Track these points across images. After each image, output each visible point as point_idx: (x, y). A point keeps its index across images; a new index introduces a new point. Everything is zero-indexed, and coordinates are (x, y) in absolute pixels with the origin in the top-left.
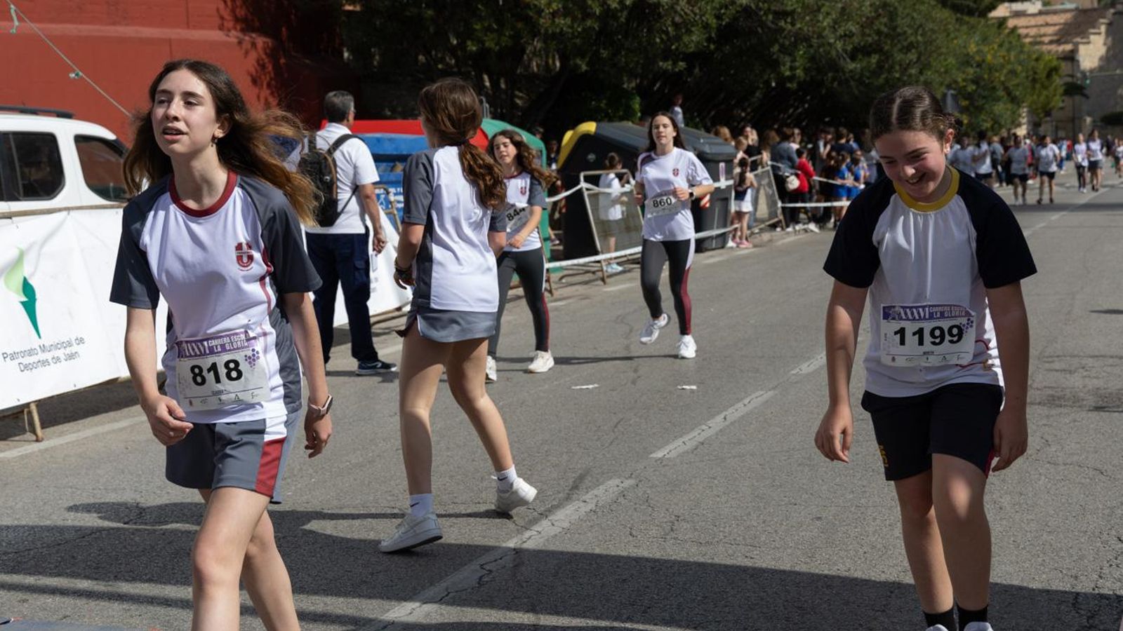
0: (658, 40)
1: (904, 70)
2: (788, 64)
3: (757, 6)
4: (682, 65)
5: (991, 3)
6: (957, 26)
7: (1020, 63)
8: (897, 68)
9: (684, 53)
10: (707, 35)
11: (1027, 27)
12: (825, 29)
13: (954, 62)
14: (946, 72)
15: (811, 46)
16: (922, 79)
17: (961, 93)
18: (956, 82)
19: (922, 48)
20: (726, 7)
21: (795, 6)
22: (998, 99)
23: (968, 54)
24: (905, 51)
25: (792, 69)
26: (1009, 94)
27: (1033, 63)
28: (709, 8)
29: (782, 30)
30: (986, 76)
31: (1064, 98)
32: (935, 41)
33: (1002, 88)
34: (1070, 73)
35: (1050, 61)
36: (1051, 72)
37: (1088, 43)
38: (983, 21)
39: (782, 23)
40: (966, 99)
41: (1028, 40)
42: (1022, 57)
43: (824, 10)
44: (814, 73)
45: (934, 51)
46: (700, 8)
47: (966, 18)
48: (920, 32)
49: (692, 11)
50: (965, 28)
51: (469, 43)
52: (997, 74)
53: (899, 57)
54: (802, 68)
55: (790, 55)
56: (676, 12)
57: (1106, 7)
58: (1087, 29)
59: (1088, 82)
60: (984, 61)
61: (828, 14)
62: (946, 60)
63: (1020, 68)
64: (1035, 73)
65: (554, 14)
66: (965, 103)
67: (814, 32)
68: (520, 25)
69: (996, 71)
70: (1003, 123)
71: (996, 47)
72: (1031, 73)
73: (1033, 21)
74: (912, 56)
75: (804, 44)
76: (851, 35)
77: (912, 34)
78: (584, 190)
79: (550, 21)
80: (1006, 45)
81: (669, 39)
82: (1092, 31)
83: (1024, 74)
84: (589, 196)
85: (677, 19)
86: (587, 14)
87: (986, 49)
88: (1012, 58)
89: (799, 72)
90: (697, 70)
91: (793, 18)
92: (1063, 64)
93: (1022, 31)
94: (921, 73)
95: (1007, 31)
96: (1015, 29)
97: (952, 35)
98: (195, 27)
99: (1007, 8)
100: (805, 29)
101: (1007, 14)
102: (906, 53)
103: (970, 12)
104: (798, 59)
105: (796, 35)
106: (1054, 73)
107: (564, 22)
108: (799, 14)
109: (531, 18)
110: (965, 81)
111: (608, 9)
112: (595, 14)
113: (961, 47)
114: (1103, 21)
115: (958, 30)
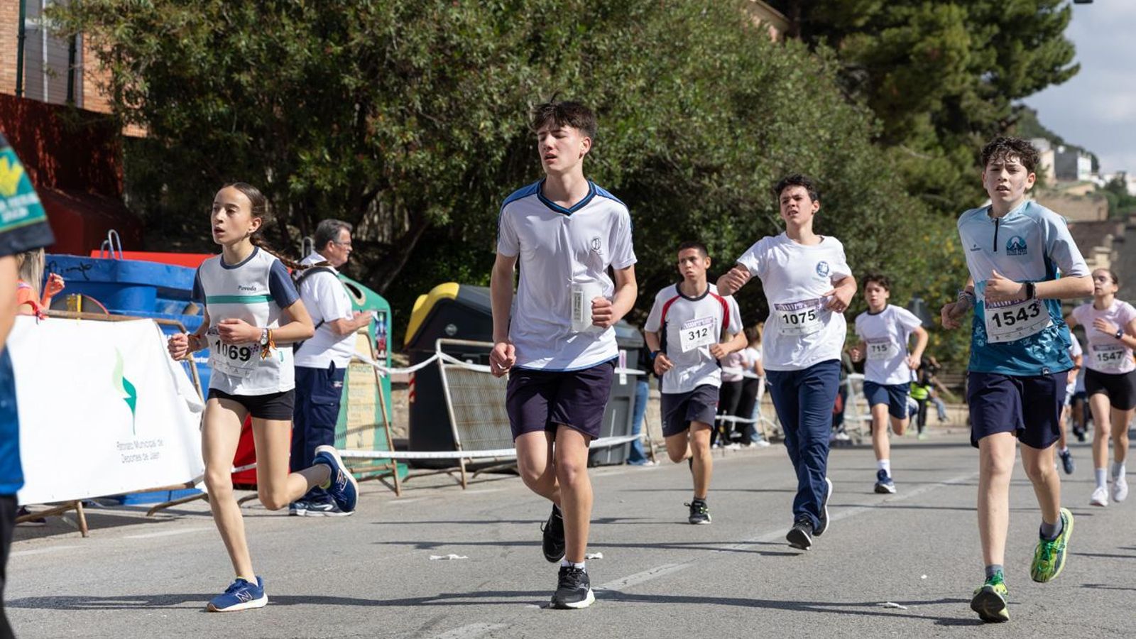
1: (860, 261)
3: (673, 157)
6: (929, 222)
12: (760, 192)
13: (924, 262)
14: (913, 272)
17: (933, 307)
18: (927, 292)
19: (883, 234)
20: (635, 151)
23: (943, 256)
24: (861, 236)
28: (613, 148)
29: (703, 190)
32: (901, 226)
39: (706, 181)
43: (759, 167)
45: (900, 241)
47: (939, 216)
48: (882, 213)
50: (938, 225)
51: (293, 179)
54: (730, 247)
55: (715, 231)
57: (1116, 222)
62: (914, 256)
65: (407, 146)
67: (746, 196)
74: (873, 244)
77: (871, 215)
78: (441, 362)
79: (403, 155)
82: (1098, 249)
84: (447, 370)
86: (452, 148)
91: (720, 175)
94: (882, 267)
97: (923, 232)
100: (736, 190)
102: (863, 240)
103: (945, 211)
104: (725, 234)
107: (421, 157)
108: (728, 171)
109: (378, 150)
110: (937, 290)
111: (480, 144)
112: (462, 149)
113: (932, 245)
114: (1110, 237)
115: (930, 226)
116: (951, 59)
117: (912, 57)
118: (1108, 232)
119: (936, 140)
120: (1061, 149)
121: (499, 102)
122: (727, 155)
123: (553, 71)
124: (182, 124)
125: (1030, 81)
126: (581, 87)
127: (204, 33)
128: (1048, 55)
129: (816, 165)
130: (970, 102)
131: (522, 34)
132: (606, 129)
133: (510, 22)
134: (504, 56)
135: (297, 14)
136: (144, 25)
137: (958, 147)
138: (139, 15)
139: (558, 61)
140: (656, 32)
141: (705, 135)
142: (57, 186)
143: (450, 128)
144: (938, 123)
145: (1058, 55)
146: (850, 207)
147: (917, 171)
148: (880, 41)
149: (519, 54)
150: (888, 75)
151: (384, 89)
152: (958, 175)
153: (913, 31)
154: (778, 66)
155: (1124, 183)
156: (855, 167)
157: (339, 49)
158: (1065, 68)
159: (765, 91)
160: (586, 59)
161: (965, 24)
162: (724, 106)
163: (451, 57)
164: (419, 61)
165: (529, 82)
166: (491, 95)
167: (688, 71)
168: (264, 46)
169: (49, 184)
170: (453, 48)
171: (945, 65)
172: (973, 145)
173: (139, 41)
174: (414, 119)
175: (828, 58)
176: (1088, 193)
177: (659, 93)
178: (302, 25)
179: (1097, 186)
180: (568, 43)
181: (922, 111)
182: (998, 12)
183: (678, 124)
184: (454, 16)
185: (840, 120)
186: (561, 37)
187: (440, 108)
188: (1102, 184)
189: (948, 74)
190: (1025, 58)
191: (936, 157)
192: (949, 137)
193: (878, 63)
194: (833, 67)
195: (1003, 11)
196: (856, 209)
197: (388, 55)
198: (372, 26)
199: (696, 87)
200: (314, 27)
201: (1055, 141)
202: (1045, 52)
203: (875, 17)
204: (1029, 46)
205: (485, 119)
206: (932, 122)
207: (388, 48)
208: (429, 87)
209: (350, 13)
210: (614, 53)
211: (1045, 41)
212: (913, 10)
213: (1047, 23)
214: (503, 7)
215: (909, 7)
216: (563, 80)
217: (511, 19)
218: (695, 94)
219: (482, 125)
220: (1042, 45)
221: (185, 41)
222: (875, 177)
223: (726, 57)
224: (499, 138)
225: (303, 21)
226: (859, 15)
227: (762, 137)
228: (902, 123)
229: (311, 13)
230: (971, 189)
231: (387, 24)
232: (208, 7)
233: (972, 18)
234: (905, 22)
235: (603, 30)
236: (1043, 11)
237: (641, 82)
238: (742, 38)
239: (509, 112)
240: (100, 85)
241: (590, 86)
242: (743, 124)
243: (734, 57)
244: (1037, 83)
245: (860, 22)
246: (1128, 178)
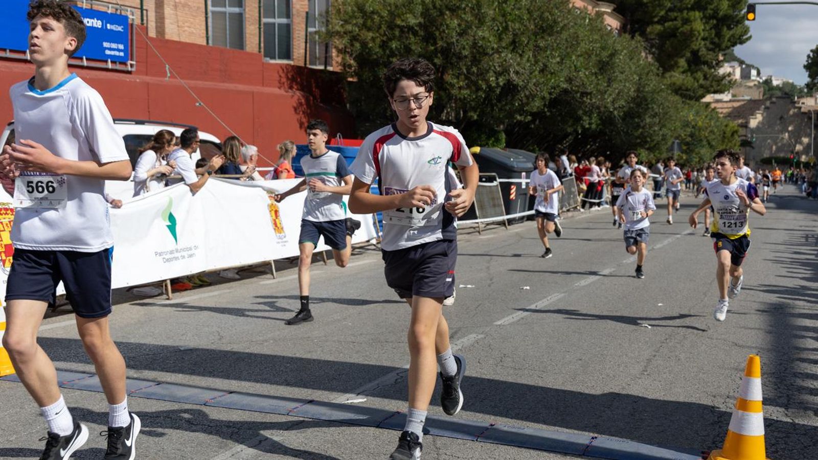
0: (517, 104)
1: (650, 127)
2: (588, 122)
3: (572, 88)
4: (529, 118)
5: (703, 94)
6: (683, 105)
7: (717, 127)
8: (648, 126)
9: (531, 112)
10: (543, 103)
11: (722, 108)
12: (608, 103)
13: (679, 125)
14: (675, 130)
15: (600, 112)
16: (661, 133)
17: (683, 142)
18: (682, 137)
19: (662, 116)
20: (555, 89)
21: (593, 90)
22: (703, 146)
23: (688, 121)
24: (652, 117)
25: (590, 124)
26: (709, 144)
27: (723, 128)
28: (545, 88)
29: (584, 102)
30: (697, 133)
31: (741, 148)
32: (669, 112)
33: (705, 140)
34: (744, 134)
35: (733, 127)
36: (734, 133)
37: (756, 118)
38: (697, 103)
39: (585, 99)
40: (685, 145)
41: (721, 116)
42: (718, 124)
43: (608, 93)
44: (600, 127)
45: (668, 118)
46: (540, 88)
47: (688, 101)
48: (661, 107)
49: (536, 89)
50: (687, 106)
52: (703, 133)
53: (648, 120)
54: (595, 123)
55: (589, 116)
56: (527, 89)
57: (766, 99)
58: (755, 111)
59: (754, 140)
60: (696, 125)
61: (610, 95)
62: (675, 123)
63: (716, 130)
64: (724, 133)
65: (460, 88)
66: (685, 148)
67: (602, 104)
68: (442, 93)
69: (703, 130)
70: (705, 159)
71: (704, 117)
72: (722, 133)
73: (725, 105)
74: (657, 120)
75: (597, 111)
76: (624, 107)
77: (656, 108)
79: (458, 91)
80: (709, 117)
81: (522, 104)
82: (757, 112)
83: (718, 133)
85: (527, 93)
86: (479, 89)
87: (698, 119)
88: (712, 124)
89: (594, 126)
90: (537, 122)
91: (591, 97)
92: (740, 129)
93: (720, 111)
94: (660, 129)
95: (710, 110)
96: (715, 108)
97: (680, 110)
98: (267, 86)
99: (712, 97)
100: (598, 103)
101: (712, 101)
102: (653, 119)
103: (691, 98)
104: (593, 118)
105: (592, 105)
106: (735, 134)
107: (466, 92)
108: (594, 94)
109: (448, 89)
110: (685, 135)
111: (489, 87)
112: (483, 88)
113: (684, 116)
114: (763, 107)
115: (683, 107)
116: (695, 35)
117: (678, 34)
118: (763, 104)
119: (687, 68)
120: (744, 66)
121: (498, 69)
122: (594, 88)
123: (521, 56)
124: (370, 79)
125: (729, 44)
126: (533, 62)
127: (378, 41)
128: (737, 32)
129: (633, 90)
130: (703, 53)
131: (508, 40)
132: (543, 80)
133: (504, 36)
134: (500, 50)
135: (415, 34)
136: (354, 38)
137: (696, 72)
138: (352, 34)
139: (523, 52)
140: (565, 38)
141: (586, 80)
142: (321, 102)
143: (477, 80)
144: (689, 62)
145: (742, 32)
146: (647, 105)
147: (679, 83)
148: (664, 27)
149: (507, 48)
150: (667, 42)
151: (451, 64)
152: (696, 84)
153: (678, 23)
154: (617, 49)
155: (771, 81)
156: (650, 89)
157: (433, 48)
158: (745, 37)
159: (611, 59)
160: (534, 50)
161: (701, 20)
162: (593, 67)
163: (478, 50)
164: (466, 53)
165: (511, 61)
166: (495, 67)
167: (579, 53)
168: (402, 46)
169: (317, 101)
170: (479, 47)
171: (692, 37)
172: (704, 71)
173: (352, 45)
174: (463, 77)
175: (639, 42)
176: (755, 85)
177: (565, 63)
178: (417, 38)
179: (759, 82)
180: (528, 43)
181: (682, 57)
182: (716, 14)
183: (573, 75)
184: (480, 34)
185: (643, 69)
186: (524, 41)
187: (474, 72)
188: (761, 81)
189: (693, 41)
190: (727, 34)
191: (687, 76)
192: (693, 67)
193: (663, 36)
194: (642, 45)
195: (718, 14)
196: (650, 106)
197: (453, 50)
198: (446, 37)
199: (581, 59)
200: (423, 38)
201: (741, 63)
202: (736, 31)
203: (662, 17)
204: (729, 28)
205: (492, 76)
206: (686, 61)
207: (453, 47)
208: (469, 63)
209: (437, 33)
210: (547, 48)
211: (736, 26)
212: (679, 14)
213: (738, 18)
214: (501, 28)
215: (677, 13)
216: (525, 59)
217: (504, 34)
218: (581, 63)
219: (491, 79)
220: (735, 28)
221: (371, 45)
222: (658, 92)
223: (595, 45)
224: (498, 84)
225: (418, 36)
226: (655, 17)
227: (609, 79)
228: (672, 63)
229: (422, 33)
230: (702, 89)
231: (452, 38)
232: (380, 31)
233: (705, 17)
234: (675, 19)
235: (543, 37)
236: (736, 13)
237: (558, 59)
238: (602, 37)
239: (503, 73)
240: (337, 62)
241: (536, 62)
242: (602, 74)
243: (598, 45)
244: (732, 44)
245: (656, 20)
246: (773, 78)
